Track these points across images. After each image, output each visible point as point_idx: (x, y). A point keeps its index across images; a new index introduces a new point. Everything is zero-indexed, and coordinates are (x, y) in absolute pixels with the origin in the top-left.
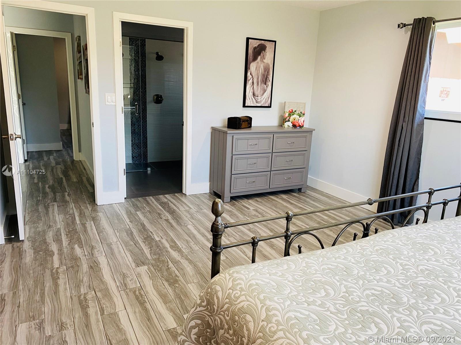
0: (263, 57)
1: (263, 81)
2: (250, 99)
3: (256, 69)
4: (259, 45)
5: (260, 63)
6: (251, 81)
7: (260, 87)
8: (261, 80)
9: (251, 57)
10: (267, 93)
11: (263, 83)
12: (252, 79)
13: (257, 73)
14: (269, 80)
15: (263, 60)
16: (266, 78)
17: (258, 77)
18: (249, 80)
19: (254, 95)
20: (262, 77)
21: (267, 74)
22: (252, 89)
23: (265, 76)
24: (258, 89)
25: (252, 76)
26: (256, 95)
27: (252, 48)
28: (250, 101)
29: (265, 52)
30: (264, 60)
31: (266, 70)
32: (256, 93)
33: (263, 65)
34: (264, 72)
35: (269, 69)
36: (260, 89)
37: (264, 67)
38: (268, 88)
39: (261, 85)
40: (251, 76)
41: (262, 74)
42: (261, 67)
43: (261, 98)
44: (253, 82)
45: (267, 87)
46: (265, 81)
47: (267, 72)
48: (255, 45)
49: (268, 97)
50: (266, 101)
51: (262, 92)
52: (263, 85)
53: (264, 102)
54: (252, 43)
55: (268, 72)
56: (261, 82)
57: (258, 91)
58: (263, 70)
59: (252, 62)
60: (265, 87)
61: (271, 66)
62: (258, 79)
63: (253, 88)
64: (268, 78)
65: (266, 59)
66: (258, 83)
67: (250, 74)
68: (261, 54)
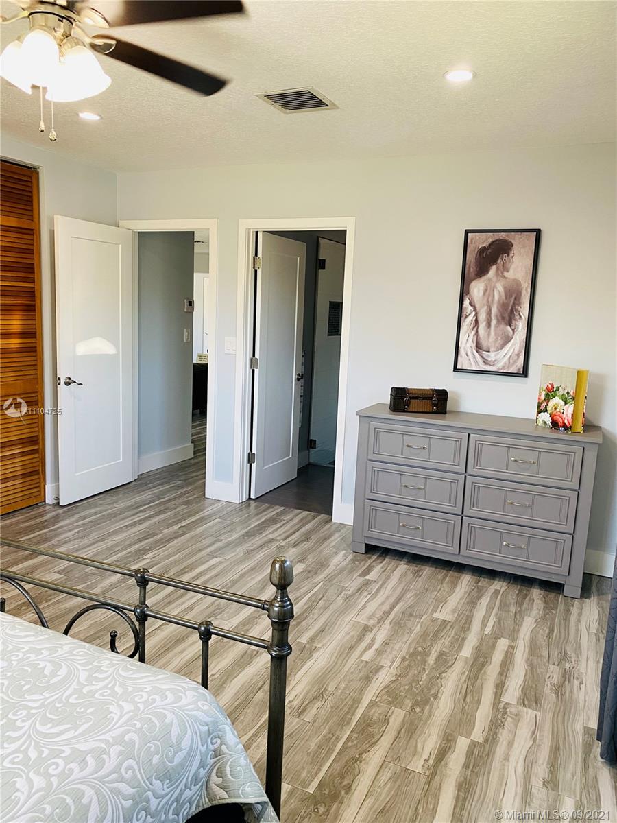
0: (503, 266)
1: (503, 318)
2: (467, 355)
3: (484, 294)
4: (492, 243)
5: (494, 279)
6: (471, 317)
7: (495, 330)
8: (497, 316)
9: (471, 270)
10: (514, 344)
11: (503, 323)
12: (474, 313)
13: (488, 302)
14: (521, 316)
15: (502, 273)
16: (512, 313)
17: (490, 310)
18: (466, 317)
19: (478, 347)
20: (499, 310)
21: (514, 303)
22: (474, 335)
23: (507, 309)
24: (489, 335)
25: (475, 307)
26: (485, 349)
27: (474, 251)
28: (469, 360)
29: (508, 255)
30: (506, 274)
31: (513, 294)
32: (484, 344)
33: (502, 283)
34: (506, 298)
35: (521, 293)
36: (496, 334)
37: (505, 288)
38: (516, 333)
39: (496, 327)
40: (470, 308)
41: (501, 302)
42: (499, 289)
43: (498, 354)
44: (476, 321)
45: (513, 330)
46: (507, 318)
47: (515, 299)
48: (483, 243)
49: (516, 352)
50: (511, 361)
51: (500, 342)
52: (502, 326)
53: (505, 363)
54: (473, 241)
55: (518, 299)
56: (498, 321)
57: (490, 340)
58: (503, 294)
59: (475, 279)
60: (508, 331)
61: (526, 286)
62: (489, 313)
63: (477, 332)
64: (516, 310)
65: (511, 271)
66: (491, 321)
67: (470, 303)
68: (499, 261)
